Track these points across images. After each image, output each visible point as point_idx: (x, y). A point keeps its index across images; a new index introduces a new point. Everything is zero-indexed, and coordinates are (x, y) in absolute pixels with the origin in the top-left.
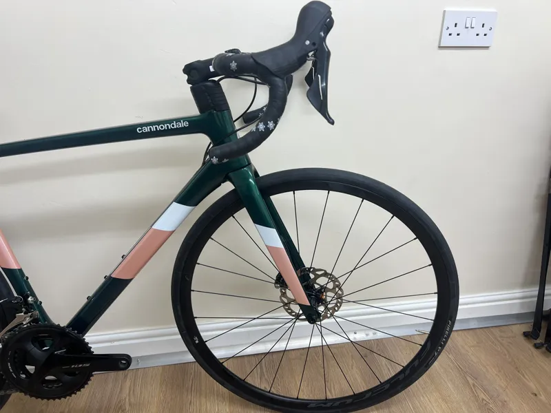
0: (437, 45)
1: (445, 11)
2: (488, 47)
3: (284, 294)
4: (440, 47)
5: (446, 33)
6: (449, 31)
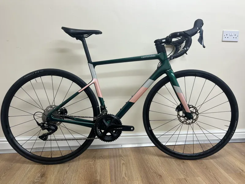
0: (221, 40)
1: (223, 31)
2: (237, 42)
3: (178, 114)
5: (224, 37)
6: (225, 37)
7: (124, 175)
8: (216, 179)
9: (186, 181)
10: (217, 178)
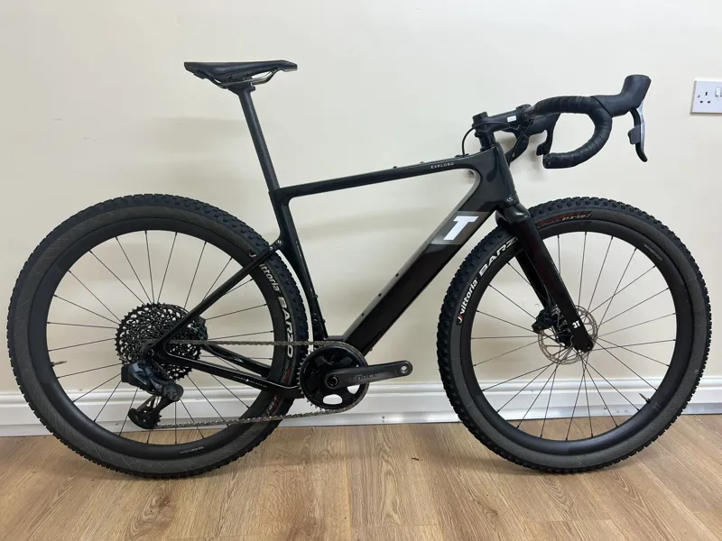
0: (689, 111)
1: (695, 82)
4: (692, 113)
5: (697, 101)
6: (700, 99)
7: (389, 508)
8: (658, 527)
9: (570, 530)
10: (661, 525)
